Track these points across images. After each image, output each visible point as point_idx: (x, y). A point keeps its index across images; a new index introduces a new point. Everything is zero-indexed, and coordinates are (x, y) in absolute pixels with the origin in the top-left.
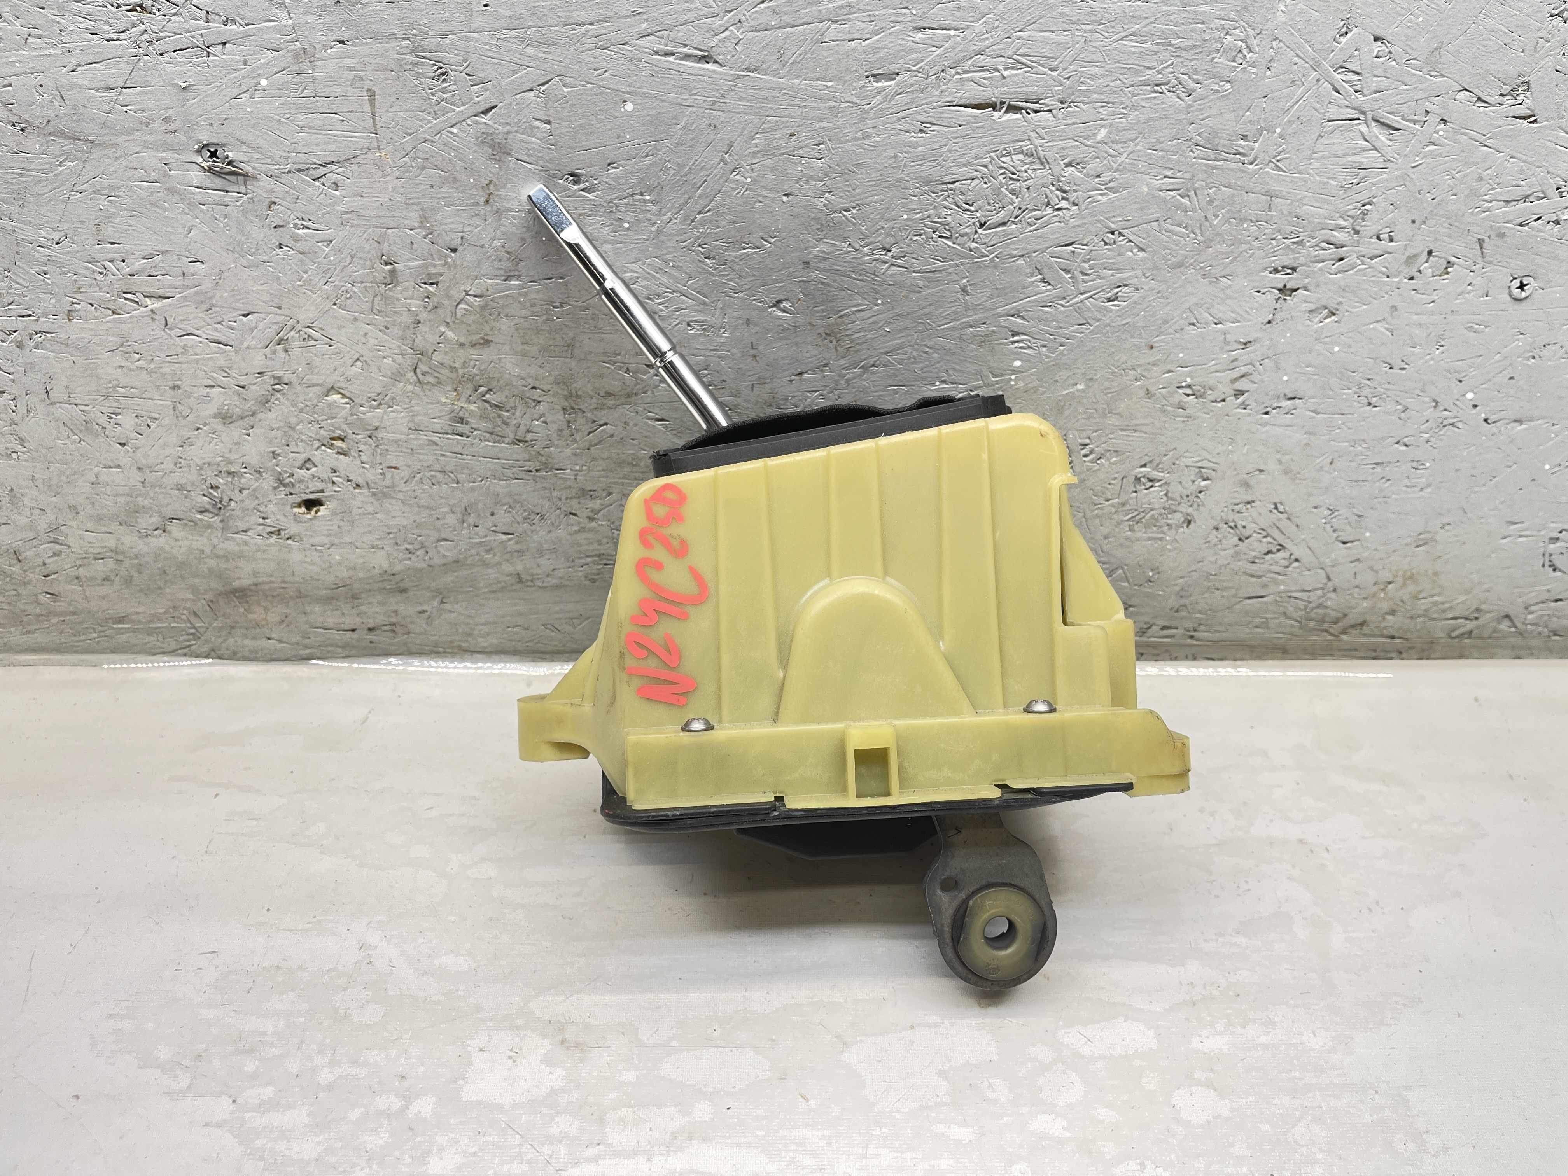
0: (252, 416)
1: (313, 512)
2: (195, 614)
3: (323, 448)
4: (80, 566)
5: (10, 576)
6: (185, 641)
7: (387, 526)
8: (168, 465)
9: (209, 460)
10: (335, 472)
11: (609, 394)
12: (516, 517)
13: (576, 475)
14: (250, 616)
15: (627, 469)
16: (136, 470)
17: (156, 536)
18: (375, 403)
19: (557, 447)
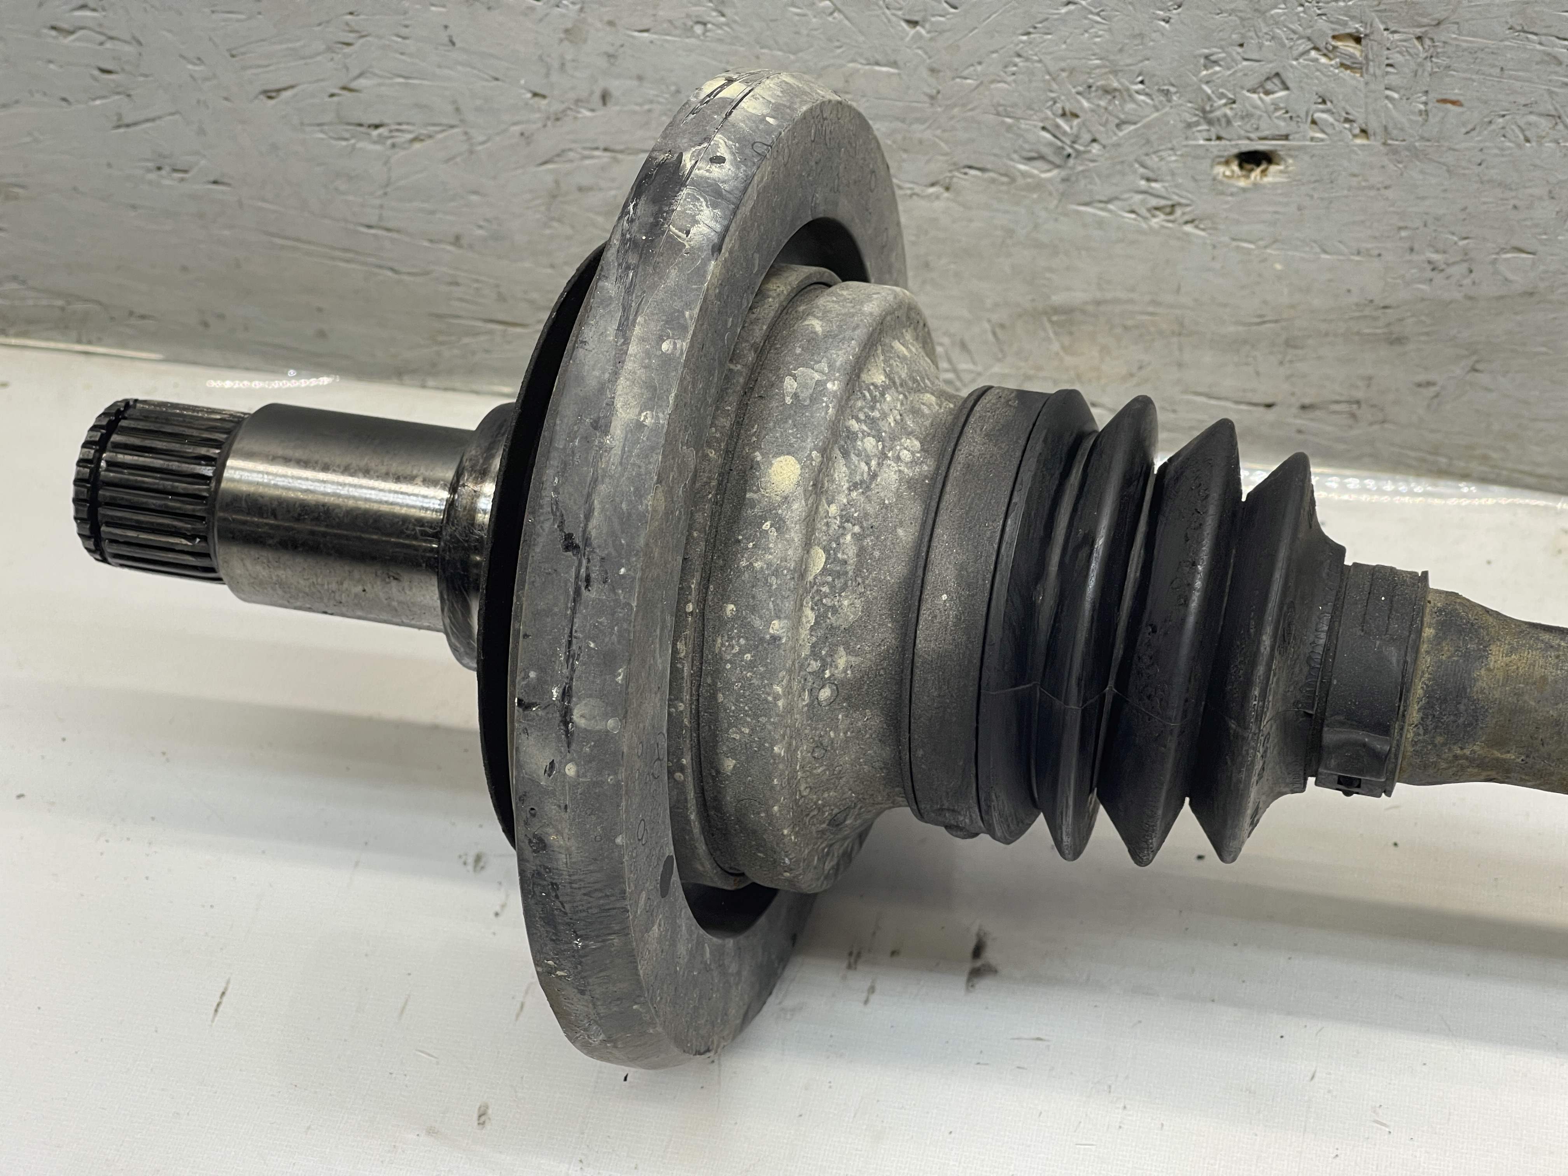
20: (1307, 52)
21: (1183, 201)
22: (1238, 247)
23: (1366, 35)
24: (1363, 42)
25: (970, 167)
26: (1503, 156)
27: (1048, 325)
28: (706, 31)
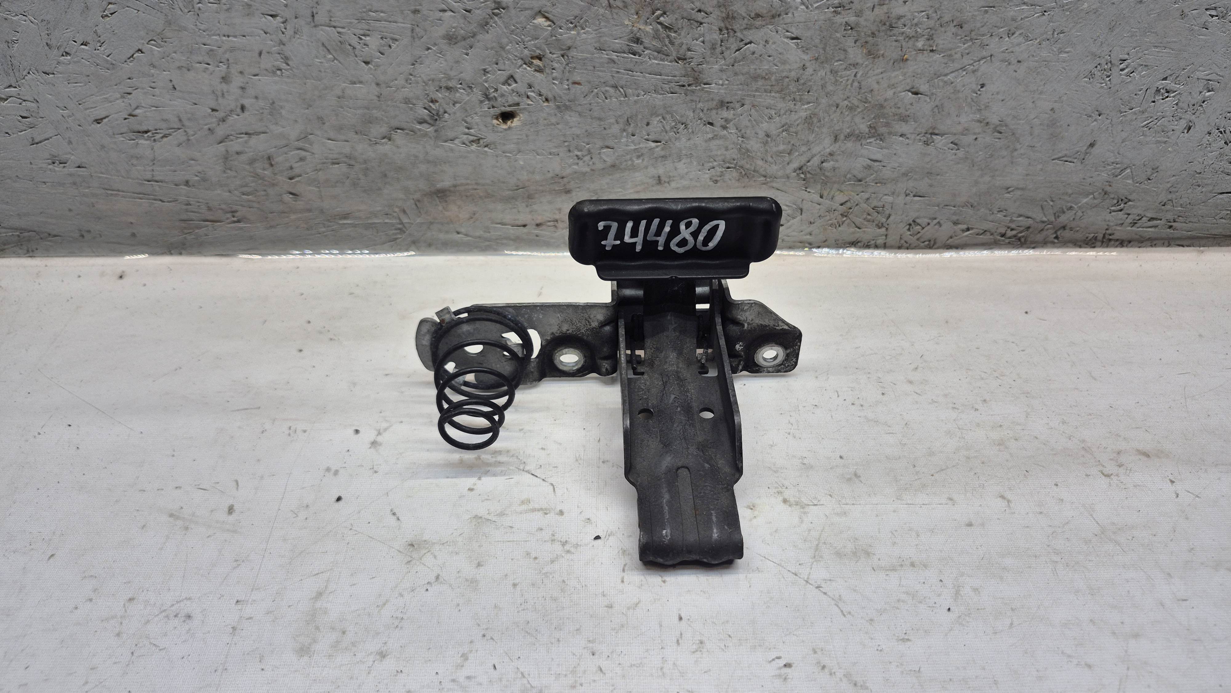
0: (472, 37)
1: (509, 123)
2: (404, 212)
3: (524, 66)
4: (320, 169)
5: (263, 179)
6: (394, 234)
7: (564, 135)
8: (401, 81)
9: (433, 76)
10: (531, 88)
11: (758, 16)
12: (666, 127)
13: (720, 89)
14: (447, 214)
15: (760, 83)
16: (374, 86)
17: (382, 144)
18: (571, 26)
19: (708, 63)
20: (521, 66)
21: (483, 137)
22: (506, 156)
23: (543, 56)
24: (543, 59)
25: (398, 129)
26: (598, 106)
27: (437, 199)
28: (282, 73)
